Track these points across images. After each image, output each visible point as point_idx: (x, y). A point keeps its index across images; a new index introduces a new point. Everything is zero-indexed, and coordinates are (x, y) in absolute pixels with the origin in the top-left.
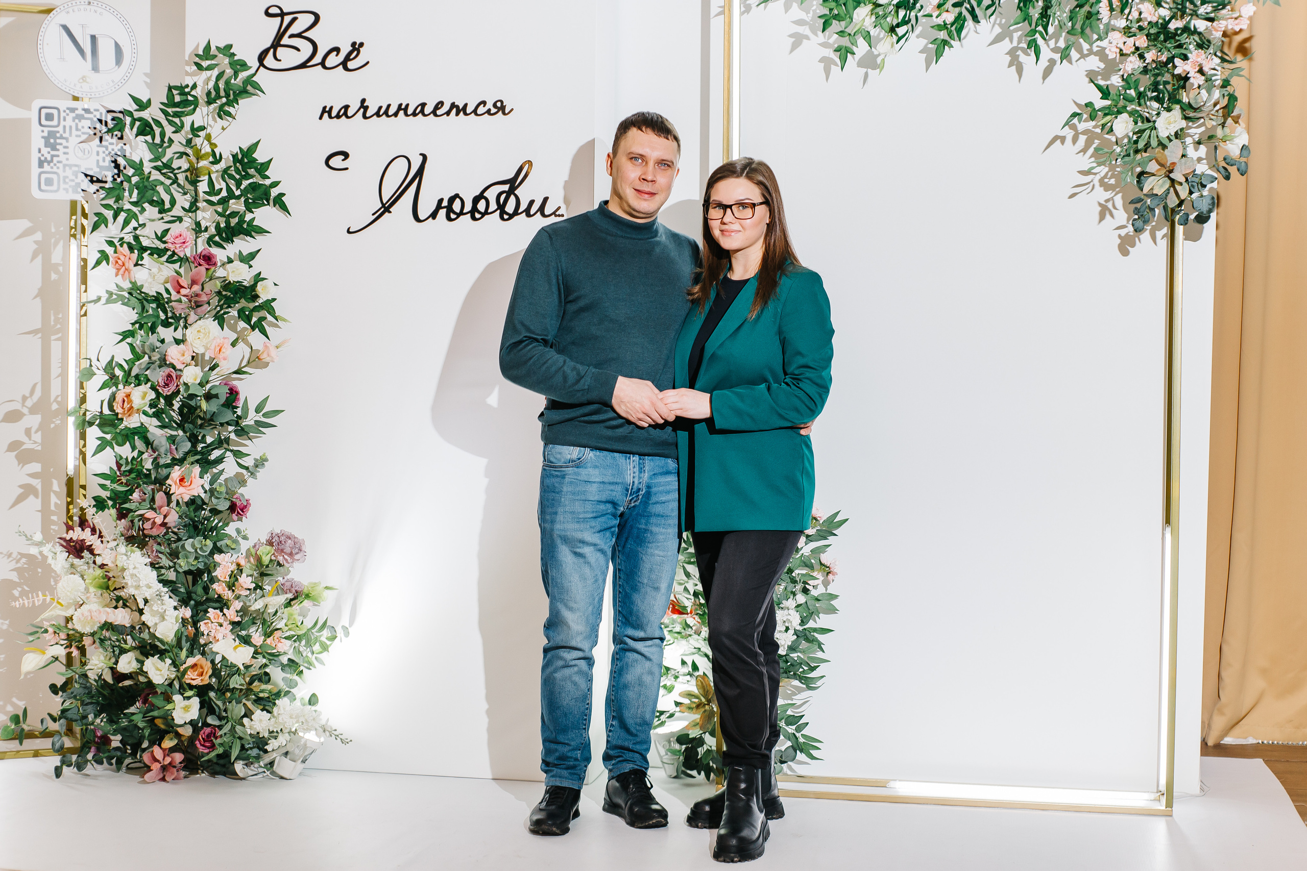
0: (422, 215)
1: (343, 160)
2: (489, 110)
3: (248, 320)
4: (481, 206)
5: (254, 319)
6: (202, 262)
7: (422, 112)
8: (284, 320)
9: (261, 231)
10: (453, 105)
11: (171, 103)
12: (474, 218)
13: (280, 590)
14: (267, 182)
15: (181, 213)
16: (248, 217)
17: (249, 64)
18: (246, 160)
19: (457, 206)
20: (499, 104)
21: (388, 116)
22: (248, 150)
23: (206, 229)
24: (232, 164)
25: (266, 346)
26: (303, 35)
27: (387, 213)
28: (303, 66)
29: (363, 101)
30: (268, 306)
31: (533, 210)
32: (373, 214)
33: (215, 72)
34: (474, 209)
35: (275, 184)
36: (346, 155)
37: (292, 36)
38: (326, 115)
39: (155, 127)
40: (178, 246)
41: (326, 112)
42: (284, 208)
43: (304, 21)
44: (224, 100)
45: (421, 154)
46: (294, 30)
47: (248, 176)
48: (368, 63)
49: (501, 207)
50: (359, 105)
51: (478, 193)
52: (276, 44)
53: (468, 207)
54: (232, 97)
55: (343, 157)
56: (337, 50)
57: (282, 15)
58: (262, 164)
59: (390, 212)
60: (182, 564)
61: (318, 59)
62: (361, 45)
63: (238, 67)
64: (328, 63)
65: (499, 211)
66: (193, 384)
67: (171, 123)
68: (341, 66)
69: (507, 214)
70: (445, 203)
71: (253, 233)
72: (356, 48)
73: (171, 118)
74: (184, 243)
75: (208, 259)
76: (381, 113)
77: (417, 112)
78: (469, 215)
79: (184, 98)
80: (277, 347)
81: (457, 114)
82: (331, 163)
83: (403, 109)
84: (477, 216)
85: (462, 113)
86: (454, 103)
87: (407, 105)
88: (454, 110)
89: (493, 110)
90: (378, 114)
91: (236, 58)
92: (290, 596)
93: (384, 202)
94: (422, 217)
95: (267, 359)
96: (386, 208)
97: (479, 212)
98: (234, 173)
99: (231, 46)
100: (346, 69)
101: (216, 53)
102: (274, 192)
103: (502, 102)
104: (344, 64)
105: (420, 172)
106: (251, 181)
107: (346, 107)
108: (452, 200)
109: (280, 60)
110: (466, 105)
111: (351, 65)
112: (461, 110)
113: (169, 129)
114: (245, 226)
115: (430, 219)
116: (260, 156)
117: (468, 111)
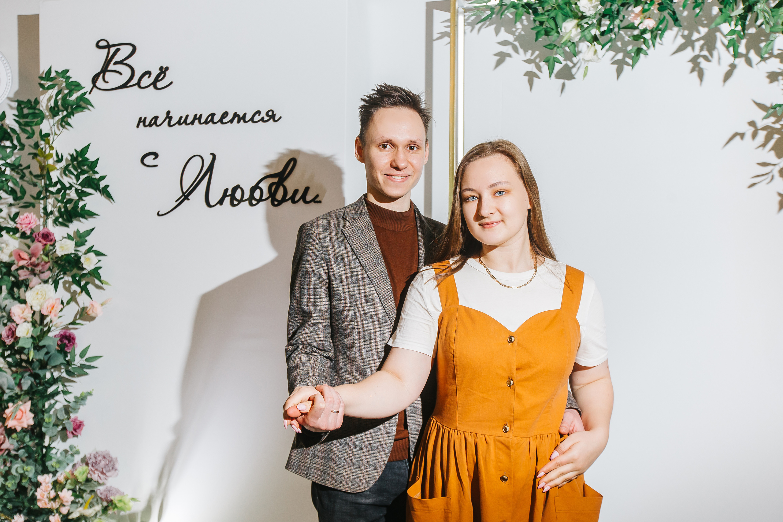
0: (212, 202)
1: (154, 159)
2: (263, 118)
3: (78, 283)
4: (257, 194)
5: (83, 283)
6: (40, 239)
7: (212, 120)
8: (107, 284)
9: (91, 214)
10: (235, 115)
11: (21, 115)
12: (251, 205)
13: (98, 500)
14: (97, 176)
15: (32, 201)
16: (81, 204)
17: (83, 85)
18: (80, 159)
19: (238, 195)
20: (270, 113)
21: (187, 124)
22: (82, 150)
23: (52, 213)
24: (70, 162)
25: (92, 305)
26: (125, 62)
27: (186, 201)
28: (125, 86)
29: (168, 112)
30: (95, 273)
31: (298, 197)
32: (177, 201)
33: (56, 90)
34: (252, 197)
35: (102, 178)
36: (156, 155)
37: (116, 63)
38: (141, 124)
39: (12, 134)
40: (24, 226)
41: (142, 122)
42: (109, 196)
43: (125, 51)
44: (65, 113)
45: (211, 154)
46: (117, 58)
47: (83, 172)
48: (171, 83)
49: (272, 195)
50: (165, 116)
51: (254, 184)
52: (105, 70)
53: (247, 196)
54: (69, 110)
55: (154, 157)
56: (148, 73)
57: (109, 46)
58: (92, 162)
59: (189, 199)
60: (10, 485)
61: (135, 81)
62: (167, 69)
63: (73, 87)
64: (143, 84)
65: (270, 199)
66: (24, 338)
67: (24, 131)
68: (152, 86)
69: (277, 200)
70: (229, 193)
71: (86, 216)
72: (163, 71)
73: (23, 127)
74: (30, 223)
75: (47, 236)
76: (182, 122)
77: (208, 120)
78: (247, 202)
79: (31, 111)
80: (102, 305)
81: (239, 122)
82: (146, 161)
83: (197, 118)
84: (254, 202)
85: (242, 121)
86: (236, 113)
87: (201, 115)
88: (236, 119)
89: (266, 118)
90: (179, 123)
91: (71, 80)
92: (105, 504)
93: (184, 191)
94: (212, 203)
95: (93, 315)
96: (186, 196)
97: (256, 200)
98: (72, 170)
99: (67, 71)
100: (156, 88)
101: (56, 77)
102: (102, 184)
103: (272, 111)
104: (154, 84)
105: (211, 168)
106: (86, 175)
107: (156, 118)
108: (235, 189)
109: (107, 82)
110: (245, 114)
111: (159, 85)
112: (241, 118)
113: (23, 136)
114: (79, 210)
115: (218, 205)
116: (91, 156)
117: (247, 119)
